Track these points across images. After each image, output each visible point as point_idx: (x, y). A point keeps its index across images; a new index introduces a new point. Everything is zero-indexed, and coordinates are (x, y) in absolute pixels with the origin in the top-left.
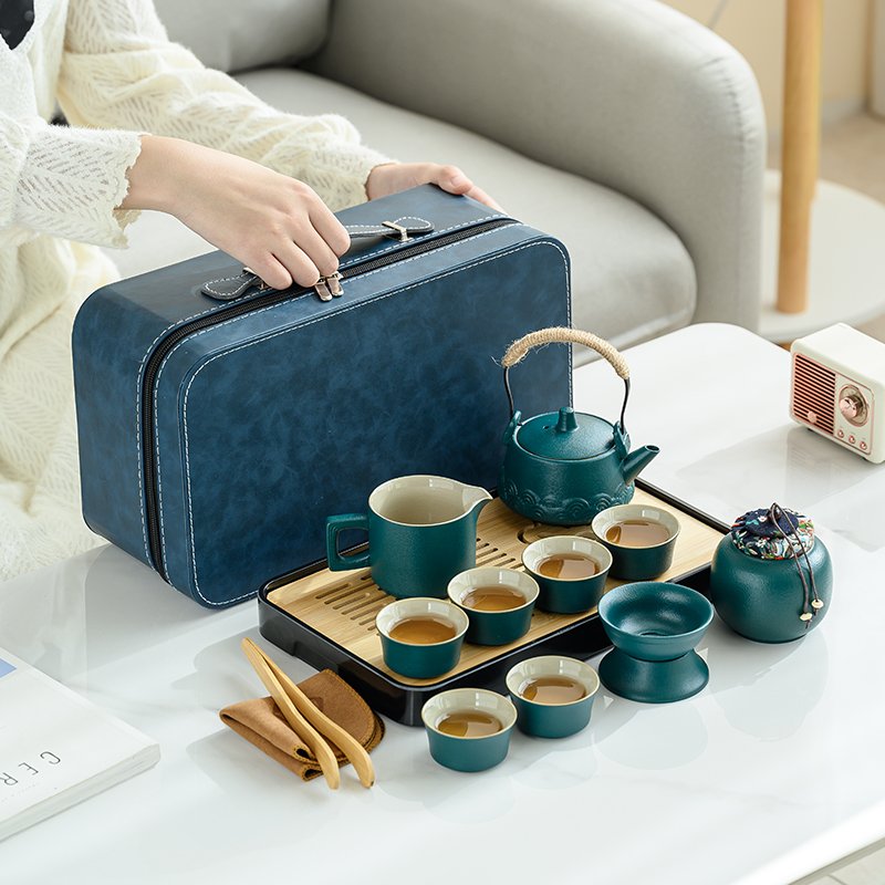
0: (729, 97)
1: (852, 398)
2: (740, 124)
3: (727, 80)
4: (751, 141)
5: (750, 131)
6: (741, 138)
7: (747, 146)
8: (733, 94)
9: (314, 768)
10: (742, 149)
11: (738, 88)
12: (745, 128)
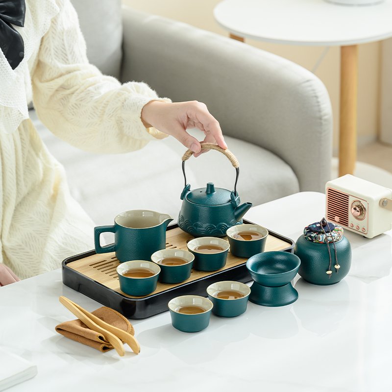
0: (315, 98)
1: (358, 206)
2: (320, 111)
3: (313, 90)
4: (326, 120)
5: (325, 115)
6: (320, 118)
7: (324, 123)
8: (317, 97)
9: (107, 346)
10: (321, 124)
11: (319, 94)
12: (322, 113)
